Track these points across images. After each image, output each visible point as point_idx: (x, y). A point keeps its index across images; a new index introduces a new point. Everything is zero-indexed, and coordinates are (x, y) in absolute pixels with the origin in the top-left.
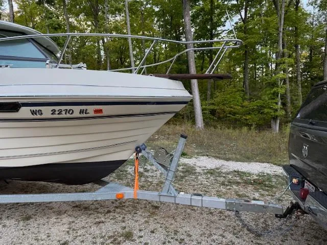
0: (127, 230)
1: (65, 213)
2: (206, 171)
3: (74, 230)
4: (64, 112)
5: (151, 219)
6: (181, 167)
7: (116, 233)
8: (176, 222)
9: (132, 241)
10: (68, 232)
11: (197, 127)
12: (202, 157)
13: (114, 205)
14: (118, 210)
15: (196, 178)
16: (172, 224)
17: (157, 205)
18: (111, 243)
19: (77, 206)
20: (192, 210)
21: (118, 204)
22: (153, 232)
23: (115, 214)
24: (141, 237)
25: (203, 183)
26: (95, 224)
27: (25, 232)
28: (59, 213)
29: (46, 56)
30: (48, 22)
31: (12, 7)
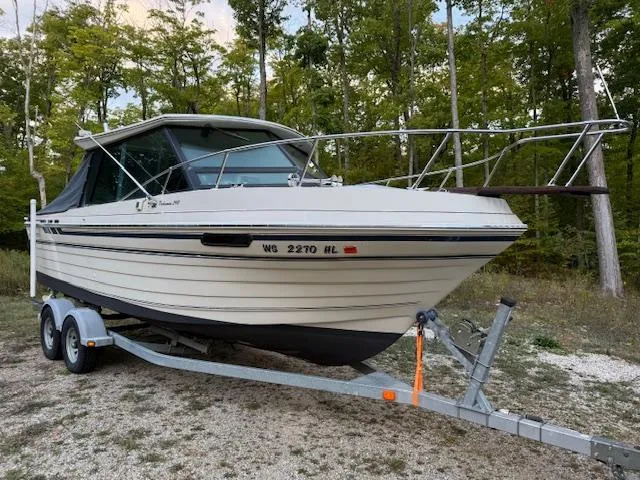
0: (397, 456)
1: (306, 408)
2: (591, 385)
3: (314, 436)
4: (304, 250)
5: (446, 449)
6: (536, 369)
7: (377, 457)
8: (493, 465)
9: (402, 475)
10: (305, 438)
11: (605, 288)
12: (595, 355)
13: (385, 413)
14: (389, 422)
15: (565, 395)
16: (482, 467)
17: (462, 428)
18: (366, 469)
19: (325, 403)
20: (534, 451)
21: (391, 413)
22: (441, 470)
23: (383, 427)
24: (419, 473)
25: (578, 407)
26: (347, 435)
27: (248, 424)
28: (298, 408)
29: (293, 163)
30: (314, 94)
31: (264, 75)
